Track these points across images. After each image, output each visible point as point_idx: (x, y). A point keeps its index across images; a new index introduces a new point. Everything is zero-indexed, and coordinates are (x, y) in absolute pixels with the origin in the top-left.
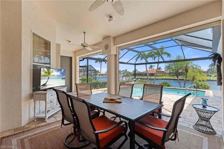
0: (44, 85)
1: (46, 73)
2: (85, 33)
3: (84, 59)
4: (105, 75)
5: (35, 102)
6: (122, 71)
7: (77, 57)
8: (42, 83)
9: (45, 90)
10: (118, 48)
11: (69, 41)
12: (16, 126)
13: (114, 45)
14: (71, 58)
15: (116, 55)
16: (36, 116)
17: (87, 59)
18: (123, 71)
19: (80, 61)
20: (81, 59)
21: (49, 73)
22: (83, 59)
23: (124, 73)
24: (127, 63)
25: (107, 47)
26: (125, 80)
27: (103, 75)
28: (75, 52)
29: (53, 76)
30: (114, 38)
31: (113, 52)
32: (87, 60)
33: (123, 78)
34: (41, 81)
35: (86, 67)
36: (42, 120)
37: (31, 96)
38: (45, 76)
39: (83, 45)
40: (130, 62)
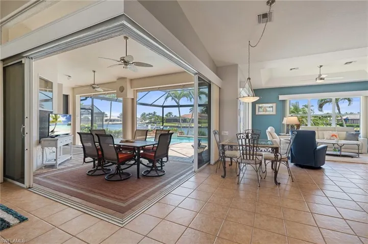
0: (52, 131)
1: (54, 119)
2: (94, 72)
3: (87, 98)
4: (118, 121)
5: (43, 149)
6: (147, 115)
7: (77, 96)
9: (54, 137)
10: (135, 91)
11: (69, 76)
13: (131, 88)
14: (67, 96)
15: (133, 99)
16: (44, 163)
17: (91, 97)
18: (150, 114)
19: (81, 100)
20: (82, 98)
21: (56, 120)
22: (84, 98)
23: (151, 118)
24: (151, 105)
25: (122, 89)
26: (150, 128)
27: (114, 120)
28: (73, 88)
29: (60, 121)
30: (131, 80)
31: (130, 96)
32: (91, 99)
33: (147, 126)
35: (90, 109)
36: (52, 166)
37: (39, 143)
38: (53, 122)
39: (93, 86)
40: (155, 104)
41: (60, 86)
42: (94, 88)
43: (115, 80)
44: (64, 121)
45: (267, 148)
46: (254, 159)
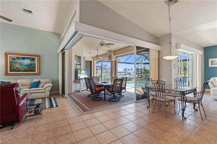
0: (79, 77)
2: (97, 50)
3: (99, 62)
5: (76, 84)
7: (95, 61)
8: (78, 77)
9: (80, 79)
10: (116, 57)
11: (90, 53)
12: (70, 92)
13: (114, 55)
14: (91, 61)
15: (115, 61)
16: (76, 90)
19: (97, 63)
21: (81, 72)
25: (110, 57)
28: (93, 58)
29: (82, 73)
30: (114, 51)
31: (114, 60)
32: (101, 62)
34: (78, 75)
35: (101, 67)
36: (79, 91)
37: (75, 82)
38: (79, 73)
39: (97, 56)
40: (126, 62)
41: (84, 58)
42: (97, 57)
43: (107, 52)
44: (84, 73)
45: (170, 91)
46: (164, 97)
